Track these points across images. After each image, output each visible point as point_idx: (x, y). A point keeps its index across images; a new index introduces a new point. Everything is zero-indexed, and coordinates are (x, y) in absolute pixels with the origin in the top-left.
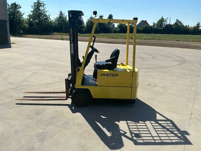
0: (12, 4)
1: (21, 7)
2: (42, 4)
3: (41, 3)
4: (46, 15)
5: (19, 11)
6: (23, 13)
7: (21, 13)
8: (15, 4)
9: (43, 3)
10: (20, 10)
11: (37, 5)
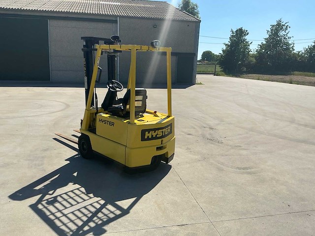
0: (237, 31)
1: (248, 34)
2: (284, 27)
3: (283, 25)
4: (287, 44)
5: (244, 40)
6: (249, 43)
7: (247, 42)
8: (241, 30)
9: (286, 25)
10: (246, 37)
11: (276, 29)
